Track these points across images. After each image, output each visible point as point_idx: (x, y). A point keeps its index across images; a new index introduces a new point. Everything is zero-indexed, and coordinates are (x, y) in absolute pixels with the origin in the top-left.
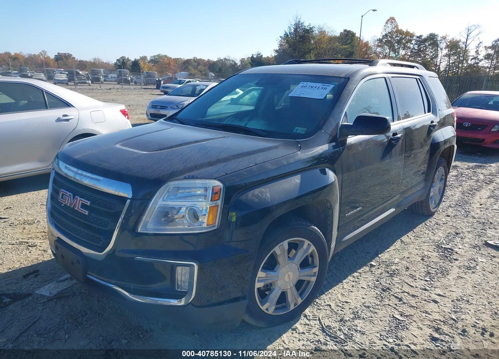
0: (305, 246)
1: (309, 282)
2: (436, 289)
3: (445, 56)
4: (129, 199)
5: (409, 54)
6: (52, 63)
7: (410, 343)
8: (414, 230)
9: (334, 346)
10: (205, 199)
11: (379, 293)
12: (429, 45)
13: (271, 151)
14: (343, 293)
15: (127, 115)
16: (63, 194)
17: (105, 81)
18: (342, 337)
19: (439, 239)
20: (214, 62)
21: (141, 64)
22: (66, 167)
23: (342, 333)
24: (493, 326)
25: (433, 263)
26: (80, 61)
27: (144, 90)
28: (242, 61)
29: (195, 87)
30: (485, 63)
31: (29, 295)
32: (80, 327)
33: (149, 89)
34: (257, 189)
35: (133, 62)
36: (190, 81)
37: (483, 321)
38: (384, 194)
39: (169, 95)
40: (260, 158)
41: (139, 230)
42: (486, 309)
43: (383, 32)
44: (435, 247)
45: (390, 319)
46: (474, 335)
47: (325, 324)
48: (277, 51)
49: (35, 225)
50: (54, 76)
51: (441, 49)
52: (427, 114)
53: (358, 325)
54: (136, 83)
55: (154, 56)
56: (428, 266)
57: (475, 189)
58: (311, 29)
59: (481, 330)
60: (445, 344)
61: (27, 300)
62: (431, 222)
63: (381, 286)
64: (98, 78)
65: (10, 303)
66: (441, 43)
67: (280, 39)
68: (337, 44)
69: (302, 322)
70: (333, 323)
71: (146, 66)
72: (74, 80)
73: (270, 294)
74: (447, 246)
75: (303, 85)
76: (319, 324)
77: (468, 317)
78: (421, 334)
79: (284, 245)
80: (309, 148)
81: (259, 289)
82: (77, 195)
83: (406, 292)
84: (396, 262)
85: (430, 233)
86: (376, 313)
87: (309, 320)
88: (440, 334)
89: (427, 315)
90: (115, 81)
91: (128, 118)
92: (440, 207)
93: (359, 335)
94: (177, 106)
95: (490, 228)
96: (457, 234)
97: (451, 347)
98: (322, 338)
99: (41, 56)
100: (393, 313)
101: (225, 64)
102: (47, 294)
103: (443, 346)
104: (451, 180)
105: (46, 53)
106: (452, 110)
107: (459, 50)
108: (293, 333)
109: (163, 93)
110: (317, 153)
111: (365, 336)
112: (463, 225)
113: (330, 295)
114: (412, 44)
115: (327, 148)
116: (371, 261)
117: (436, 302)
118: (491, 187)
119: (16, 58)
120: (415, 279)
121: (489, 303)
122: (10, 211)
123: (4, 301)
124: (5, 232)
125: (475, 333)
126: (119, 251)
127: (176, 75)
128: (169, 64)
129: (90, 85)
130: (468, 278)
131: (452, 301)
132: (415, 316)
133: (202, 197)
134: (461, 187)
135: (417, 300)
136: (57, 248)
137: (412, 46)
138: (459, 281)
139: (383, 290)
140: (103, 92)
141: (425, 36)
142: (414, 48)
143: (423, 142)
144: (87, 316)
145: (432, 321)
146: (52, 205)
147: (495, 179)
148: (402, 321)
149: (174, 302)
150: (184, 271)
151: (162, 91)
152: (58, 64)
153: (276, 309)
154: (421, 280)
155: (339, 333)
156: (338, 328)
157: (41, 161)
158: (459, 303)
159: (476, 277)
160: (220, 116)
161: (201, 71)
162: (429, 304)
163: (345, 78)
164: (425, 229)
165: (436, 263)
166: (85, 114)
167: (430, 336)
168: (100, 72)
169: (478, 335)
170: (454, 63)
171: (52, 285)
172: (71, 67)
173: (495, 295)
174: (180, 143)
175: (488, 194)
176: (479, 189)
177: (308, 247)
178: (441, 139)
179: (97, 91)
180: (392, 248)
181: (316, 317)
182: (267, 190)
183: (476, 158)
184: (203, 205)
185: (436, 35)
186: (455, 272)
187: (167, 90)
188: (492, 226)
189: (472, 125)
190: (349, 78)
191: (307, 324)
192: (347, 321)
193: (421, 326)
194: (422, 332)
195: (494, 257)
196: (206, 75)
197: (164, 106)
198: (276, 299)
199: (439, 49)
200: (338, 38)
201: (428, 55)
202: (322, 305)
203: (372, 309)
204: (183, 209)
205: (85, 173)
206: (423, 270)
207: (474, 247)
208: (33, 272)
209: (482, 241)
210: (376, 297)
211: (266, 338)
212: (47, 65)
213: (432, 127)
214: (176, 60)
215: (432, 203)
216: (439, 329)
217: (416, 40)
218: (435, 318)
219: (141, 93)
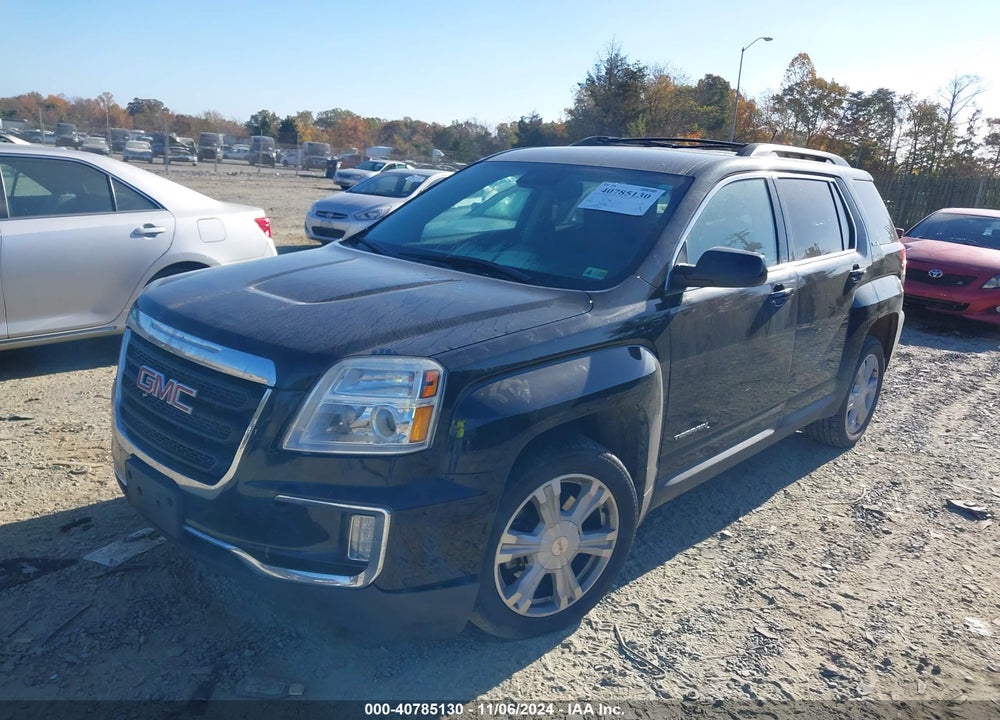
0: (593, 491)
1: (598, 558)
2: (842, 585)
3: (907, 135)
4: (270, 387)
5: (836, 127)
6: (122, 118)
7: (781, 679)
8: (813, 474)
9: (639, 679)
10: (410, 394)
11: (731, 587)
12: (877, 112)
13: (538, 310)
14: (664, 585)
15: (268, 228)
16: (146, 375)
17: (225, 157)
18: (656, 663)
19: (858, 492)
20: (445, 129)
21: (300, 126)
22: (153, 325)
23: (656, 657)
24: (942, 656)
25: (841, 537)
26: (177, 116)
27: (303, 180)
28: (501, 128)
29: (403, 177)
30: (984, 153)
31: (72, 562)
32: (167, 625)
33: (312, 176)
34: (506, 380)
35: (283, 123)
36: (393, 166)
37: (923, 646)
38: (758, 402)
39: (351, 192)
40: (515, 322)
41: (286, 445)
42: (932, 626)
43: (784, 83)
44: (849, 508)
45: (748, 635)
46: (904, 670)
47: (624, 639)
48: (570, 112)
49: (83, 434)
50: (124, 144)
51: (900, 121)
52: (847, 251)
53: (688, 643)
54: (286, 164)
55: (326, 113)
56: (831, 541)
57: (940, 401)
58: (640, 70)
59: (918, 663)
60: (848, 684)
61: (68, 571)
62: (846, 460)
63: (736, 576)
64: (212, 151)
65: (37, 575)
66: (899, 108)
67: (578, 88)
68: (692, 102)
69: (583, 633)
70: (640, 639)
71: (309, 131)
72: (164, 154)
73: (522, 577)
74: (873, 507)
75: (606, 187)
76: (613, 638)
77: (897, 638)
78: (804, 664)
79: (554, 485)
80: (608, 308)
81: (502, 566)
82: (173, 378)
83: (784, 588)
84: (771, 531)
85: (843, 481)
86: (723, 623)
87: (596, 630)
88: (841, 666)
89: (818, 631)
90: (246, 159)
91: (270, 236)
92: (867, 431)
93: (687, 660)
94: (367, 215)
95: (959, 476)
96: (895, 484)
97: (858, 689)
98: (617, 663)
99: (102, 104)
100: (755, 625)
101: (468, 133)
102: (105, 562)
103: (844, 687)
104: (896, 380)
105: (110, 98)
106: (898, 246)
107: (935, 123)
108: (563, 653)
109: (339, 187)
110: (625, 318)
111: (698, 664)
112: (908, 469)
113: (637, 588)
114: (843, 108)
115: (644, 309)
116: (724, 527)
117: (838, 608)
118: (973, 398)
119: (50, 105)
120: (804, 565)
121: (939, 615)
122: (37, 406)
123: (25, 571)
124: (25, 444)
125: (906, 667)
126: (246, 483)
127: (368, 151)
128: (355, 129)
129: (195, 165)
130: (906, 568)
131: (870, 608)
132: (797, 632)
133: (404, 390)
134: (913, 396)
135: (803, 603)
136: (129, 475)
137: (841, 112)
138: (887, 572)
139: (741, 582)
140: (220, 180)
141: (868, 93)
142: (845, 117)
143: (834, 303)
144: (180, 605)
145: (827, 642)
146: (124, 394)
147: (983, 384)
148: (771, 639)
149: (343, 581)
150: (364, 525)
151: (337, 183)
152: (134, 120)
153: (532, 606)
154: (816, 566)
155: (649, 656)
156: (649, 647)
157: (97, 311)
158: (882, 611)
159: (921, 567)
160: (448, 240)
161: (416, 146)
162: (826, 611)
163: (686, 177)
164: (834, 472)
165: (847, 537)
166: (186, 224)
167: (820, 669)
168: (216, 140)
169: (911, 670)
170: (925, 149)
171: (115, 546)
172: (159, 128)
173: (953, 601)
174: (367, 288)
175: (965, 411)
176: (949, 400)
177: (598, 493)
178: (873, 301)
179: (208, 177)
180: (767, 505)
181: (609, 626)
182: (526, 381)
183: (951, 340)
184: (406, 405)
185: (891, 93)
186: (881, 554)
187: (347, 181)
188: (964, 473)
189: (945, 275)
190: (694, 178)
191: (591, 638)
192: (666, 635)
193: (806, 649)
194: (807, 661)
195: (962, 530)
196: (427, 153)
197: (340, 212)
198: (534, 588)
199: (896, 120)
200: (695, 91)
201: (873, 131)
202: (622, 604)
203: (715, 616)
204: (369, 411)
205: (188, 337)
206: (820, 549)
207: (925, 511)
208: (79, 522)
209: (942, 500)
210: (725, 595)
211: (513, 660)
212: (114, 121)
213: (854, 276)
214: (369, 122)
215: (850, 424)
216: (840, 656)
217: (850, 101)
218: (834, 637)
219: (297, 184)
